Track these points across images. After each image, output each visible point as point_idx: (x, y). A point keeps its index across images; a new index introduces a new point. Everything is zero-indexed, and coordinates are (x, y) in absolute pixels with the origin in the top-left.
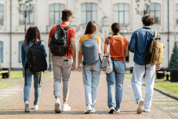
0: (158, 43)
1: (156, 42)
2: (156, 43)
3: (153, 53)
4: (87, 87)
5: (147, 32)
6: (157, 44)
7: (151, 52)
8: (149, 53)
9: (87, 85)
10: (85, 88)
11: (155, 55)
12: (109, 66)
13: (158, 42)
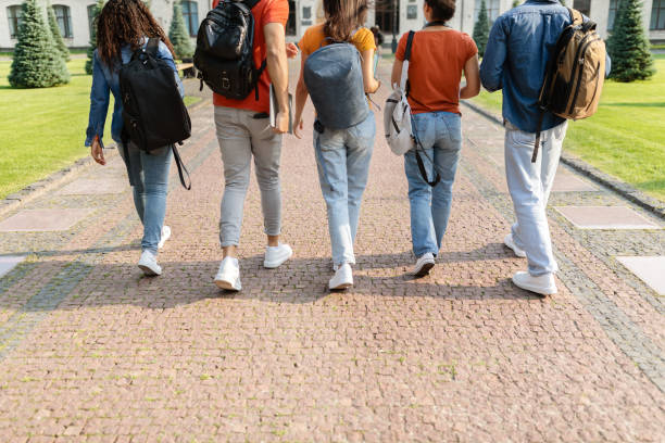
0: (592, 44)
1: (584, 39)
2: (584, 45)
3: (575, 82)
4: (334, 203)
5: (544, 16)
6: (589, 48)
7: (567, 79)
8: (560, 80)
9: (335, 195)
10: (329, 207)
11: (581, 89)
12: (398, 132)
13: (591, 38)
